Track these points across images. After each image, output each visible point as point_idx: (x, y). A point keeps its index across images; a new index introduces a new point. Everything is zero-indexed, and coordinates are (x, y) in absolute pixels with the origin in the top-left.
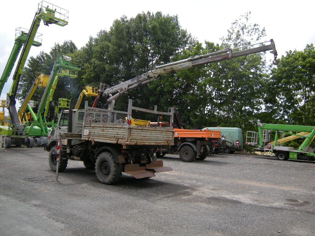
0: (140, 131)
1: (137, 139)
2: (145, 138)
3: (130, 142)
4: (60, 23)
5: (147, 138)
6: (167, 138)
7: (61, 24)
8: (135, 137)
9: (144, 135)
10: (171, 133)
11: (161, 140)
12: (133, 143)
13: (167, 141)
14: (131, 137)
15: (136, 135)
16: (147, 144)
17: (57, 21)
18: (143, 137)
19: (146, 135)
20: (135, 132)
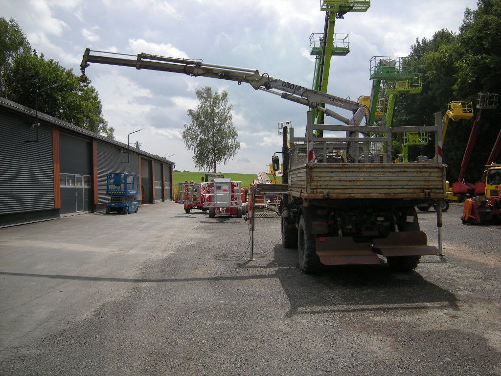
0: (339, 170)
1: (329, 187)
2: (352, 183)
3: (313, 192)
4: (356, 8)
5: (359, 183)
6: (422, 183)
7: (360, 8)
8: (326, 183)
9: (349, 179)
10: (436, 170)
11: (403, 188)
12: (320, 196)
13: (423, 190)
14: (316, 184)
15: (327, 179)
16: (359, 196)
17: (352, 5)
18: (348, 183)
19: (354, 179)
20: (325, 174)
